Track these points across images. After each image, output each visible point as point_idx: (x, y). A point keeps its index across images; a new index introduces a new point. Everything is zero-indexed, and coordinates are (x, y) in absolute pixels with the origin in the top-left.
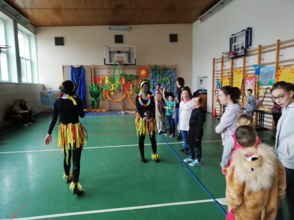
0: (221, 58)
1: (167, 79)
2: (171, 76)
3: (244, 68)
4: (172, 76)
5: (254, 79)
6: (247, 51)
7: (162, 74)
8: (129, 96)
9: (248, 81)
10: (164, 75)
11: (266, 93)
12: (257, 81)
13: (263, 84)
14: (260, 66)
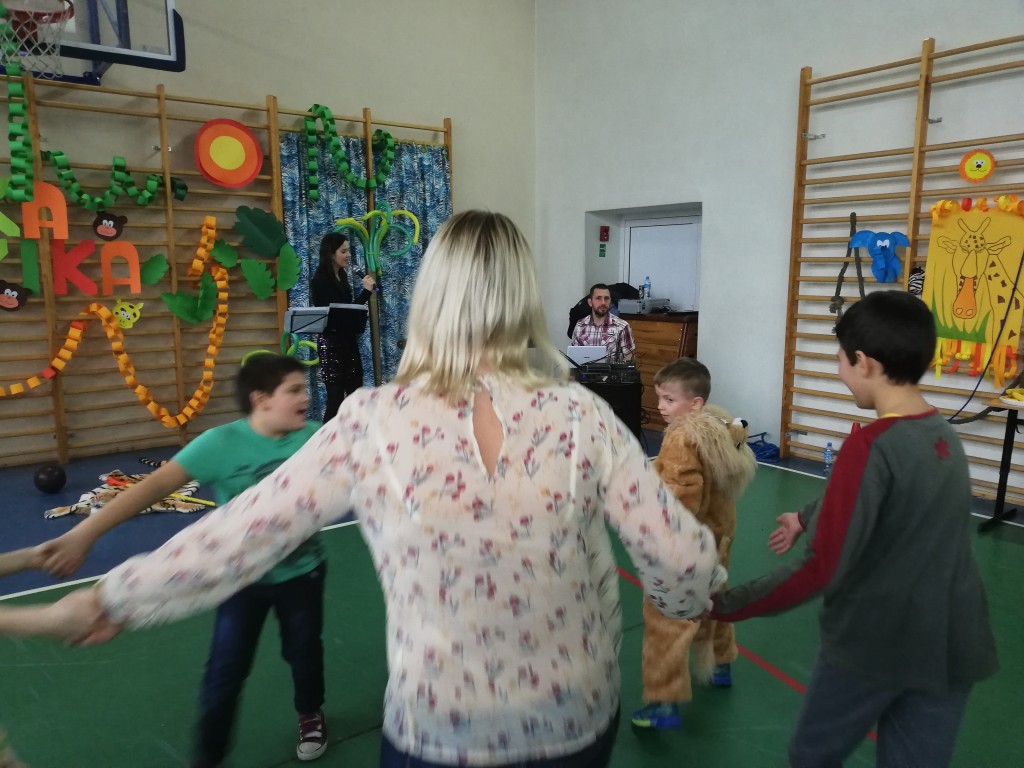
0: (918, 60)
2: (423, 199)
4: (427, 196)
8: (116, 345)
10: (382, 188)
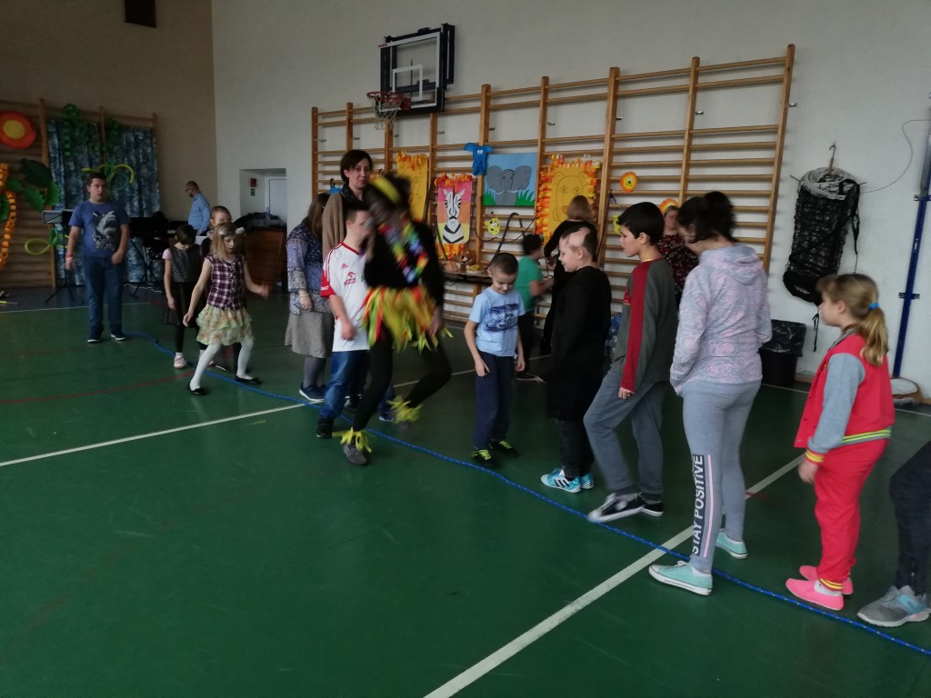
0: (344, 111)
1: (124, 168)
2: (137, 158)
3: (434, 151)
4: (141, 156)
5: (469, 186)
6: (445, 99)
7: (102, 145)
9: (449, 195)
10: (111, 152)
11: (507, 230)
12: (479, 195)
13: (497, 204)
14: (489, 149)
